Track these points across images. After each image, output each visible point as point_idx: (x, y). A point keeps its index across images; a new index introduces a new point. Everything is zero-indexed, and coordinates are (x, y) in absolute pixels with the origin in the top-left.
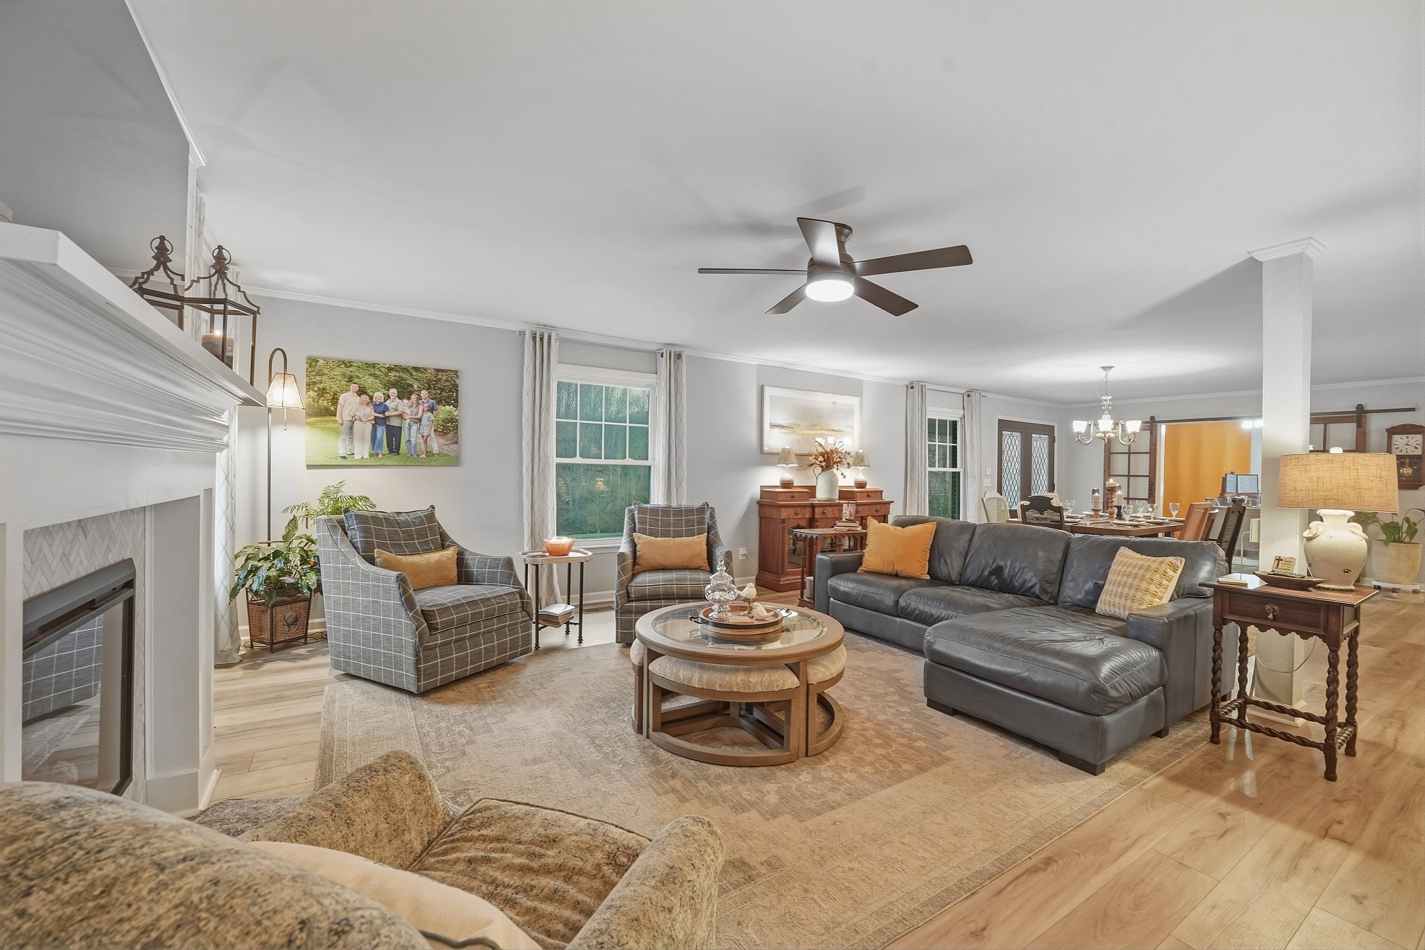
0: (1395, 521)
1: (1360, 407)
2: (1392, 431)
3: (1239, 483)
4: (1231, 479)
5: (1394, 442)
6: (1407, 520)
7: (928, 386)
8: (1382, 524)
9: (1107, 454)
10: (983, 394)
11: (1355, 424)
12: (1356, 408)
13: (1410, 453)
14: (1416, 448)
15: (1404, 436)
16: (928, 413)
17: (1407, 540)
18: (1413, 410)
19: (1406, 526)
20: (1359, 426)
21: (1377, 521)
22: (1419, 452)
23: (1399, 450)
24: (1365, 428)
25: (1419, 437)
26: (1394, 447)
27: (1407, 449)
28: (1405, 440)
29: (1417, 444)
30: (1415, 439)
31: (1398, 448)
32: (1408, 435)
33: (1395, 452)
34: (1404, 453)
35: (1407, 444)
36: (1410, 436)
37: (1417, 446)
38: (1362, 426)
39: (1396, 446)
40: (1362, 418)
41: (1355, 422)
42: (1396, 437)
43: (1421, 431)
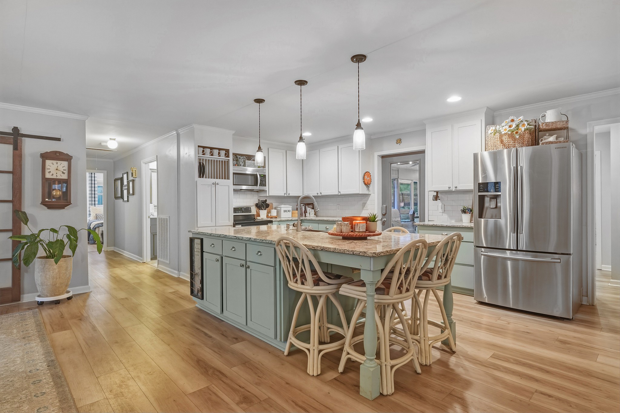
1: (16, 129)
2: (45, 156)
5: (47, 167)
11: (12, 146)
12: (13, 130)
13: (59, 177)
14: (63, 173)
15: (54, 162)
18: (59, 139)
20: (15, 148)
22: (65, 177)
23: (51, 174)
24: (21, 151)
25: (65, 164)
26: (47, 171)
27: (57, 173)
28: (55, 166)
29: (64, 170)
30: (62, 165)
31: (50, 172)
32: (57, 161)
33: (48, 176)
34: (54, 177)
35: (57, 169)
36: (59, 162)
37: (64, 171)
38: (19, 148)
39: (49, 171)
40: (19, 141)
41: (12, 144)
42: (48, 162)
43: (67, 158)
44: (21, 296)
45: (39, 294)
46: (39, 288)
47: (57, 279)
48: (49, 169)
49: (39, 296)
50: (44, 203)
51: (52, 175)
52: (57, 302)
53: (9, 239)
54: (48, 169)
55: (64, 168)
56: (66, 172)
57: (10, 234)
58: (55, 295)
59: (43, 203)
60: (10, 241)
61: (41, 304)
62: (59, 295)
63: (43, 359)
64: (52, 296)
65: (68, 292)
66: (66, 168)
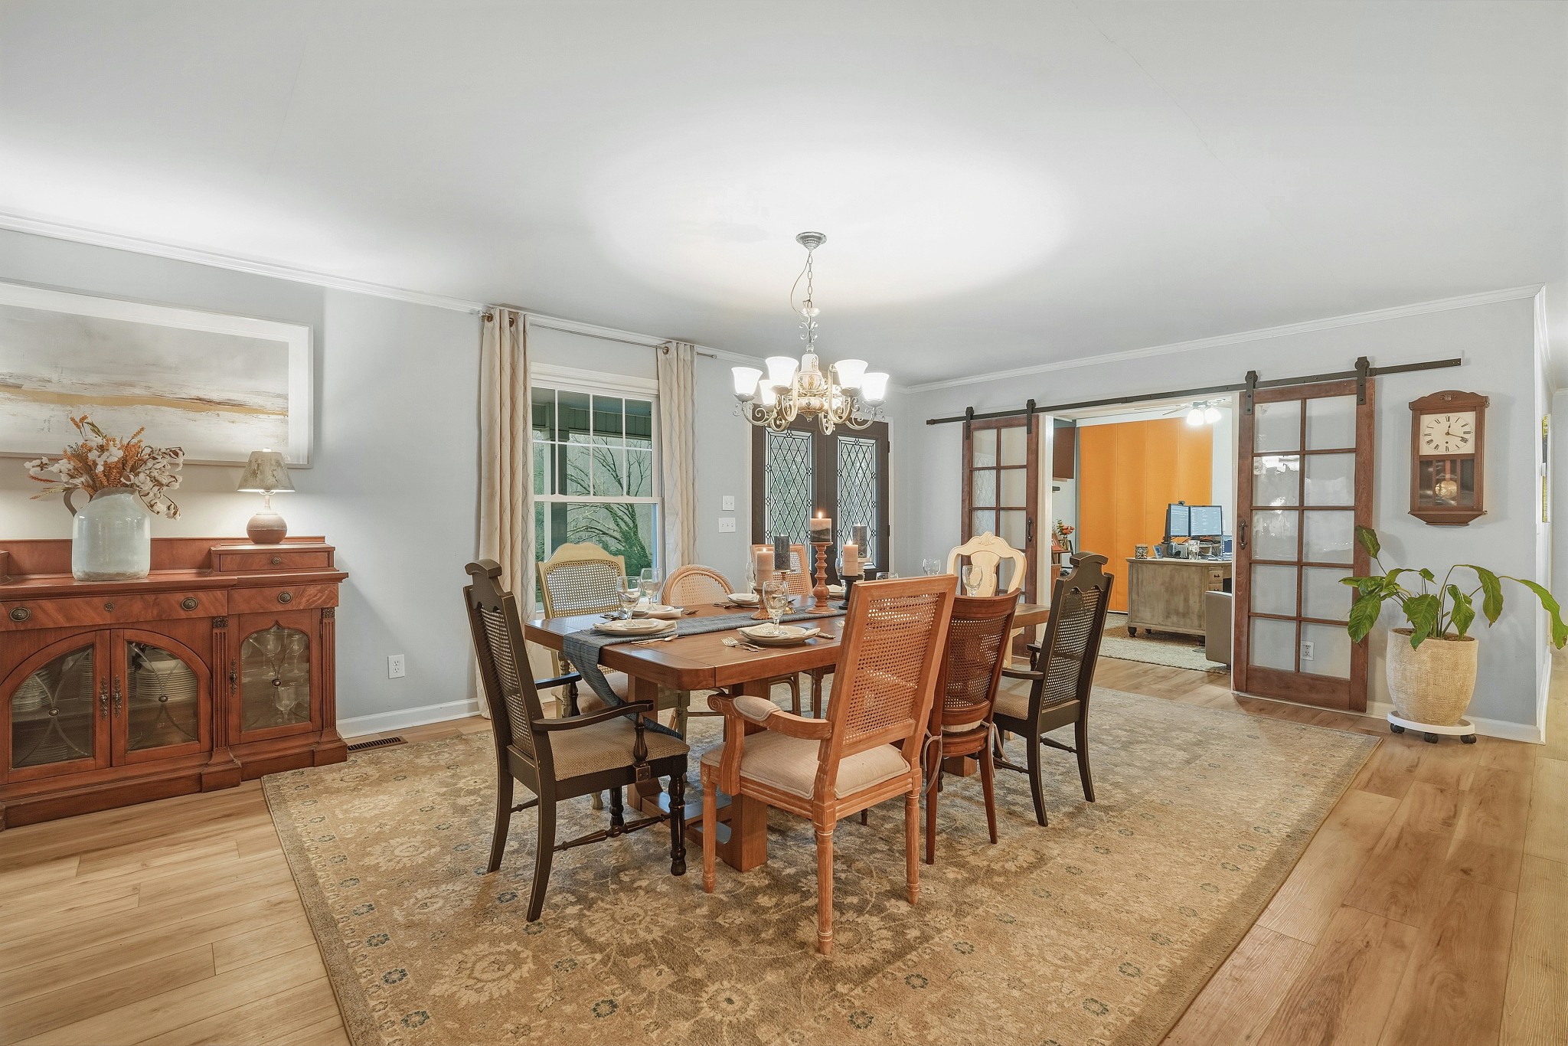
0: (1431, 593)
1: (1362, 363)
2: (1421, 407)
3: (1192, 520)
4: (1179, 514)
5: (1424, 429)
6: (1454, 591)
7: (531, 318)
8: (1406, 599)
9: (967, 471)
10: (698, 348)
11: (1354, 397)
12: (1356, 365)
13: (1453, 451)
14: (1464, 440)
15: (1442, 417)
16: (531, 376)
17: (1453, 629)
18: (1456, 363)
19: (1449, 604)
20: (1361, 401)
21: (1397, 594)
22: (1468, 448)
23: (1433, 445)
24: (1371, 405)
25: (1469, 417)
26: (1423, 440)
27: (1447, 443)
28: (1444, 424)
29: (1465, 433)
30: (1462, 422)
31: (1432, 440)
32: (1449, 414)
33: (1426, 450)
34: (1442, 451)
35: (1448, 434)
36: (1453, 416)
37: (1466, 436)
38: (1367, 400)
39: (1428, 438)
40: (1367, 385)
41: (1354, 394)
42: (1427, 420)
43: (1476, 403)
44: (1369, 703)
45: (1394, 708)
46: (1394, 697)
47: (1428, 684)
48: (1430, 435)
49: (1395, 714)
50: (1417, 511)
51: (1435, 448)
52: (1432, 739)
53: (1341, 583)
54: (1426, 435)
55: (1466, 429)
56: (1471, 438)
57: (1350, 574)
58: (1425, 722)
59: (1414, 513)
60: (1349, 589)
61: (1398, 731)
62: (1437, 723)
63: (1295, 822)
64: (1418, 720)
65: (1465, 724)
66: (1471, 427)
